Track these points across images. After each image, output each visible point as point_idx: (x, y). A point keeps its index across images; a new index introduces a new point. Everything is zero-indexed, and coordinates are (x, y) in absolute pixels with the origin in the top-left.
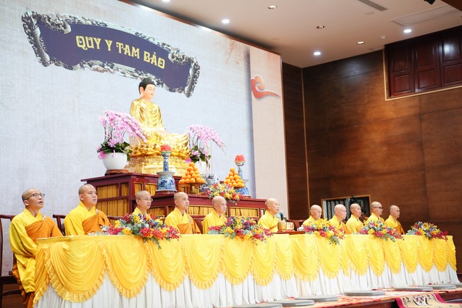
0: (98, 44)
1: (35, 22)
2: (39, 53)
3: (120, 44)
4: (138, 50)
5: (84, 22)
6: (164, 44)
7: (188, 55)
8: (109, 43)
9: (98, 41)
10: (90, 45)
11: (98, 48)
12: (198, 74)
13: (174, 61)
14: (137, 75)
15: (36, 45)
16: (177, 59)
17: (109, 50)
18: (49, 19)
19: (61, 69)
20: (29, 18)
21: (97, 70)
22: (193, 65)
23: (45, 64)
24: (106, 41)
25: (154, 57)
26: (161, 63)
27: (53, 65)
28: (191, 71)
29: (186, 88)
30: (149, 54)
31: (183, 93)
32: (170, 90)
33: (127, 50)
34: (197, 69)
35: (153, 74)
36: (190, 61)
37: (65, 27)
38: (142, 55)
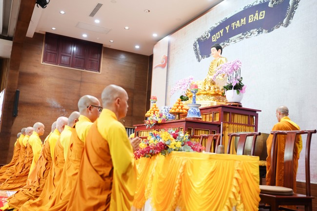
3: (234, 24)
4: (245, 18)
5: (216, 26)
9: (221, 32)
10: (218, 36)
11: (222, 35)
13: (274, 5)
14: (243, 36)
17: (228, 32)
18: (202, 37)
19: (206, 59)
20: (196, 42)
23: (199, 61)
24: (226, 28)
25: (257, 14)
26: (260, 16)
27: (202, 59)
28: (291, 2)
29: (285, 21)
30: (252, 15)
31: (281, 27)
32: (268, 32)
33: (238, 24)
35: (255, 28)
37: (208, 36)
38: (247, 20)
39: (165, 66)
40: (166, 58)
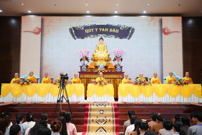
1: (73, 29)
2: (73, 36)
3: (100, 29)
4: (107, 29)
5: (88, 25)
6: (118, 25)
7: (129, 26)
8: (96, 29)
9: (92, 30)
10: (90, 31)
14: (107, 36)
15: (73, 35)
16: (124, 28)
17: (96, 31)
18: (77, 27)
19: (80, 39)
20: (71, 29)
21: (92, 37)
22: (131, 29)
23: (75, 39)
25: (114, 30)
26: (117, 31)
27: (78, 39)
28: (130, 31)
29: (128, 37)
30: (112, 29)
31: (126, 39)
32: (120, 39)
33: (103, 30)
34: (133, 30)
35: (113, 35)
36: (130, 28)
37: (82, 28)
38: (109, 30)
39: (39, 33)
40: (39, 29)
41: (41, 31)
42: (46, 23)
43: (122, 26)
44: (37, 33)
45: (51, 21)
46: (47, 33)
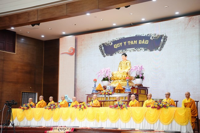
0: (121, 45)
1: (102, 46)
2: (103, 54)
3: (129, 42)
4: (136, 41)
5: (117, 40)
6: (148, 34)
7: (160, 34)
9: (121, 44)
10: (118, 46)
11: (121, 46)
12: (166, 40)
13: (153, 39)
14: (136, 50)
15: (102, 52)
16: (155, 37)
17: (125, 45)
18: (106, 43)
19: (109, 56)
20: (101, 45)
22: (163, 37)
23: (104, 56)
24: (124, 42)
25: (144, 41)
26: (147, 42)
27: (107, 56)
28: (162, 40)
29: (159, 48)
30: (141, 41)
31: (157, 50)
32: (150, 51)
33: (132, 42)
34: (166, 38)
35: (142, 47)
36: (161, 36)
37: (111, 44)
38: (138, 42)
39: (73, 54)
40: (73, 49)
41: (75, 52)
42: (79, 43)
43: (152, 36)
44: (71, 54)
45: (83, 40)
46: (80, 53)
